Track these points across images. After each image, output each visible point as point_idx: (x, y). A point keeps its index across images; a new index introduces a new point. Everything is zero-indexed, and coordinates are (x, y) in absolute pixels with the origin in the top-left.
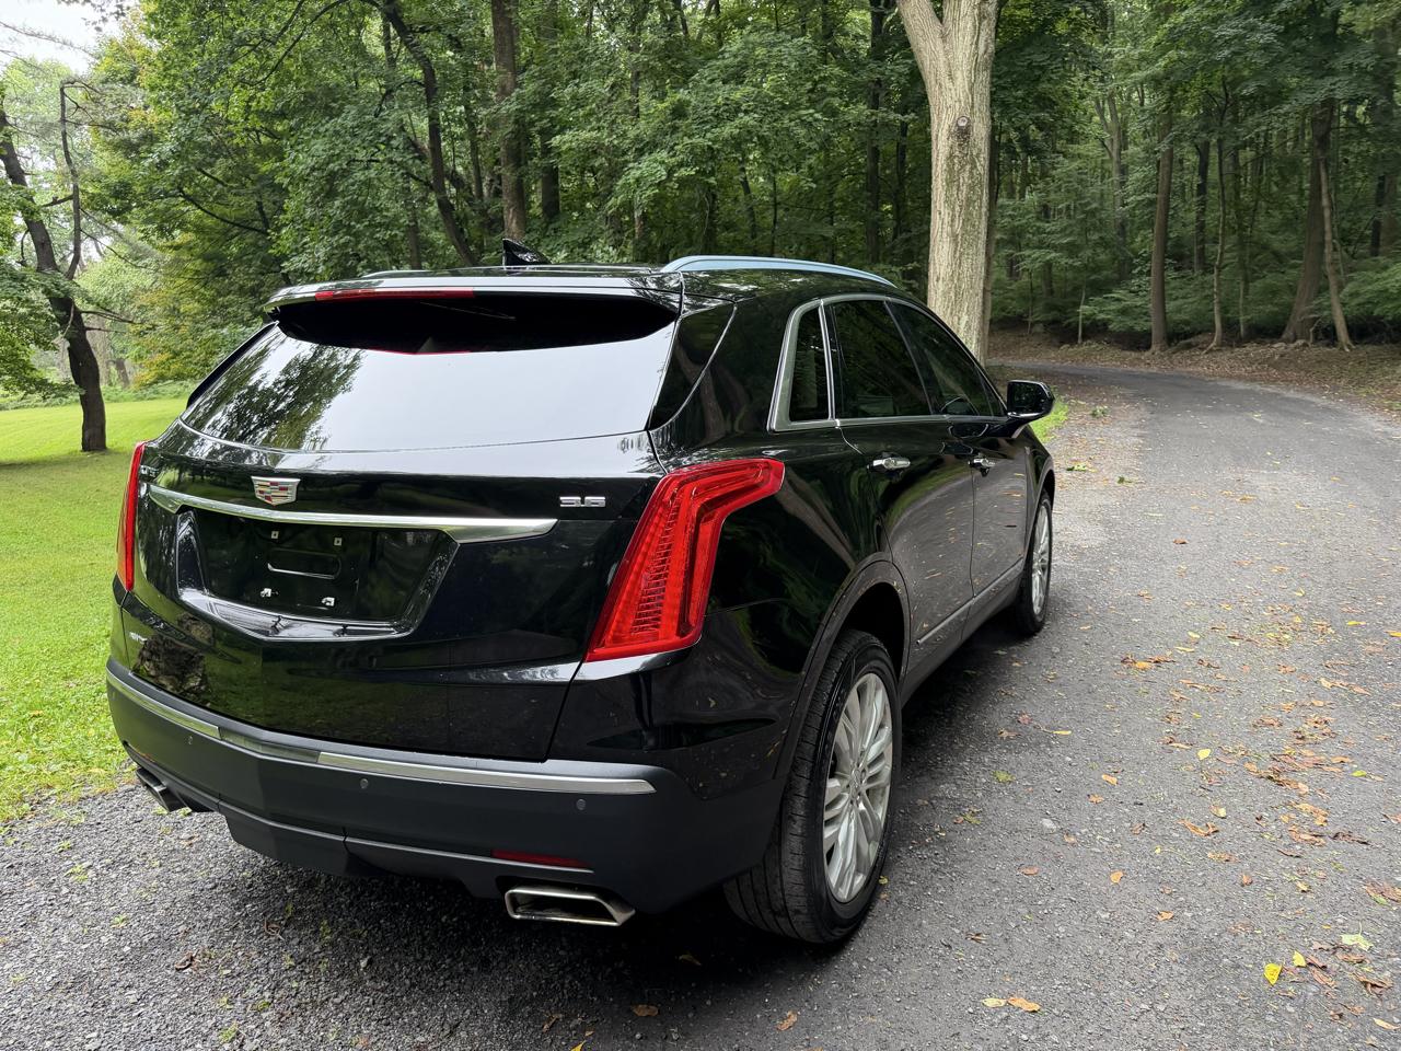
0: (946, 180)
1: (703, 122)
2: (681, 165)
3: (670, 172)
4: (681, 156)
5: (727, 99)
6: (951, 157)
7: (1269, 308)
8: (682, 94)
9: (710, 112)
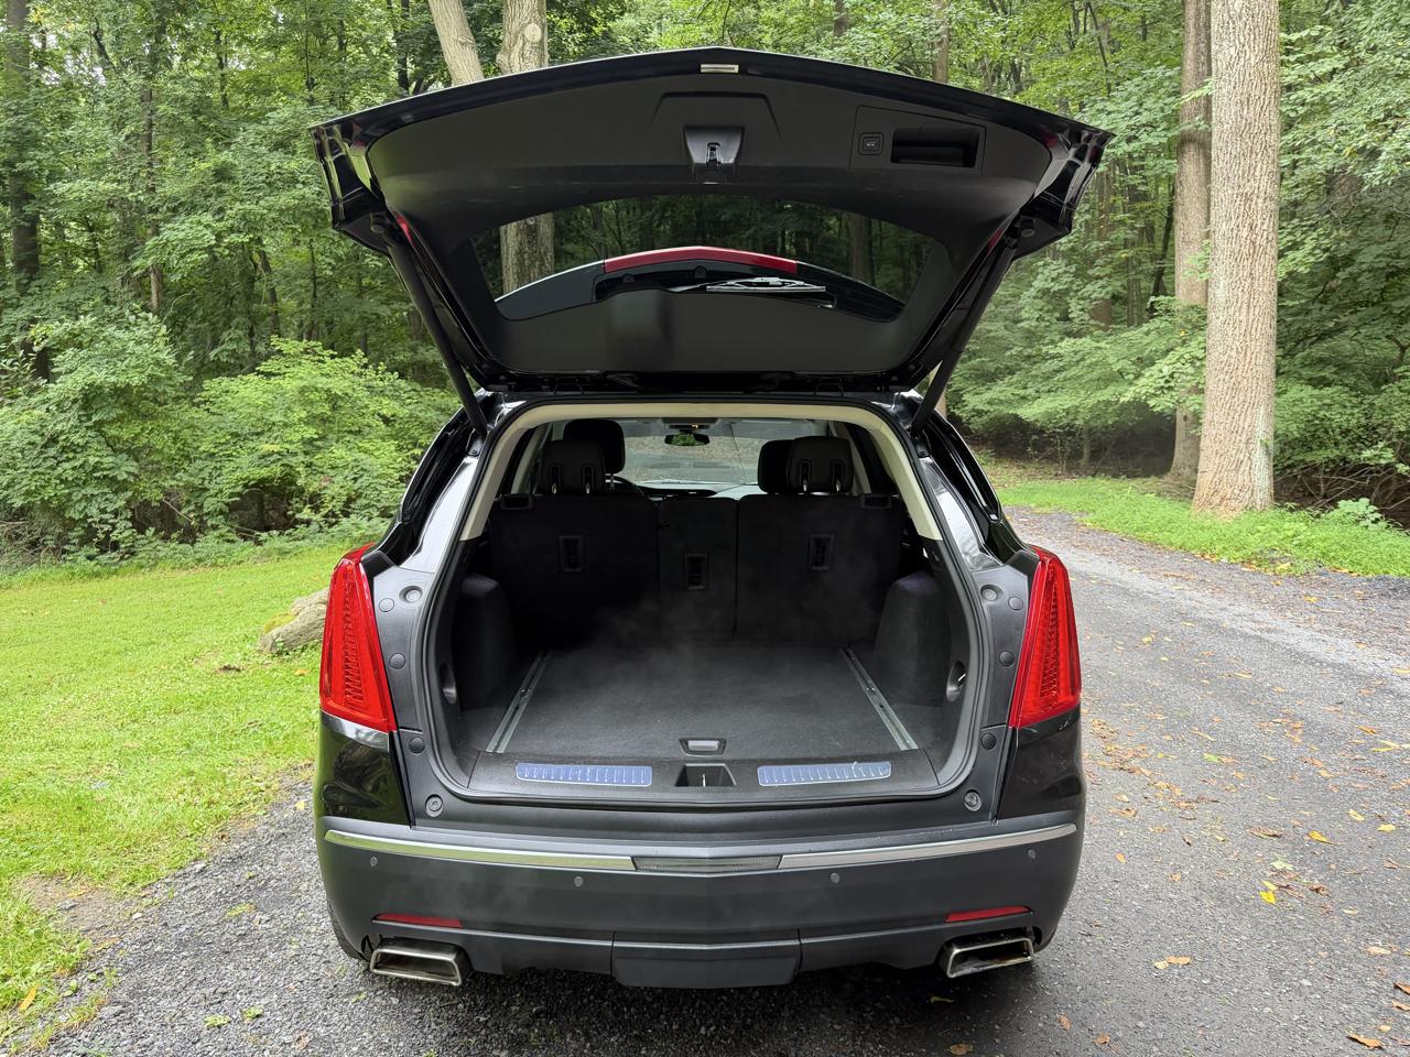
0: (517, 273)
1: (254, 189)
2: (231, 230)
3: (219, 237)
4: (230, 221)
5: (279, 167)
6: (520, 252)
8: (225, 156)
9: (261, 178)
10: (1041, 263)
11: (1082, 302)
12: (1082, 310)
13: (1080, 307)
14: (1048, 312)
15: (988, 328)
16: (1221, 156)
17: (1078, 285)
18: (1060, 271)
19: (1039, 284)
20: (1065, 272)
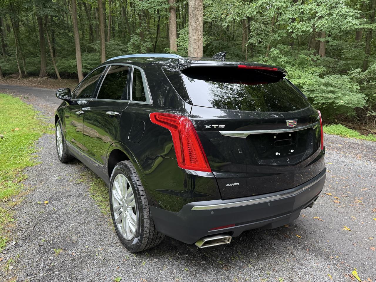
7: (34, 68)
10: (132, 36)
11: (144, 48)
12: (144, 50)
13: (143, 49)
14: (135, 49)
15: (117, 52)
16: (191, 14)
17: (142, 43)
18: (138, 38)
19: (132, 41)
20: (139, 39)
